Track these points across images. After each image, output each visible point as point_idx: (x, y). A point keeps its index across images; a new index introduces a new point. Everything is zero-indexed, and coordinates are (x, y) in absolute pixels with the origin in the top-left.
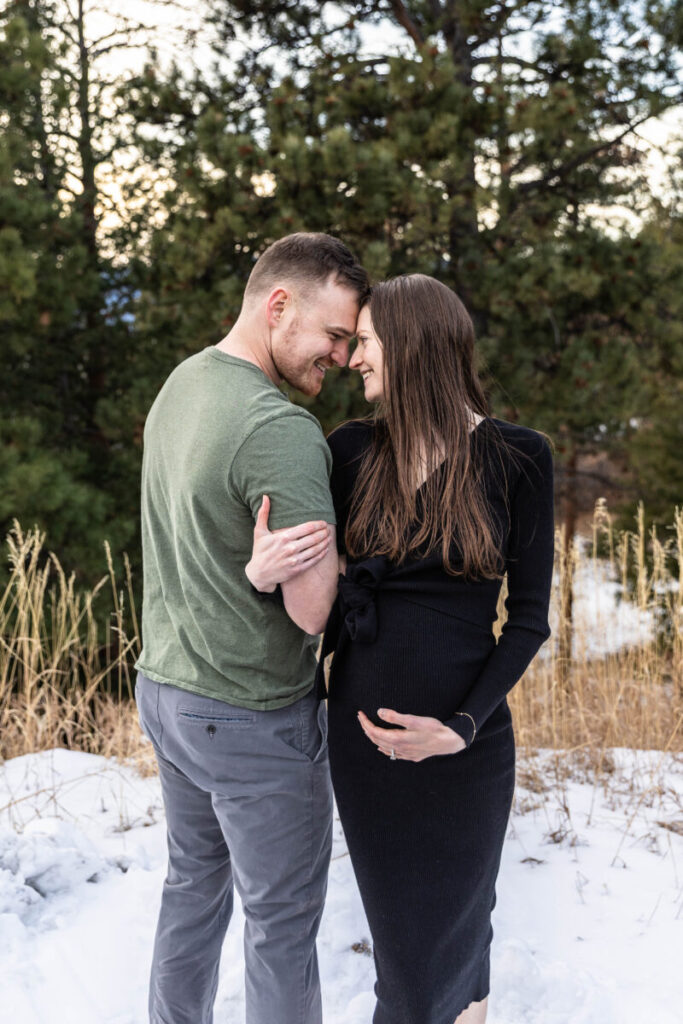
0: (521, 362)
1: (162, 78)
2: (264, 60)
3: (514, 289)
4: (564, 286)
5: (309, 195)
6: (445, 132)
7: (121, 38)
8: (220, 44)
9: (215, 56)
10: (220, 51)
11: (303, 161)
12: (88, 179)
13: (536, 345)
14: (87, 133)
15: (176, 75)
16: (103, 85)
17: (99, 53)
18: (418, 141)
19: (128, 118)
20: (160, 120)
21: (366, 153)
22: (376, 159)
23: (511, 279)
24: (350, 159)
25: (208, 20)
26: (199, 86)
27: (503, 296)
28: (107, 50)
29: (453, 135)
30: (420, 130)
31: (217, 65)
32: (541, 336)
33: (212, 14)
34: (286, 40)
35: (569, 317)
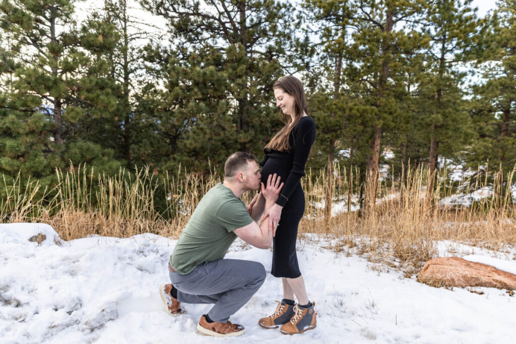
0: (260, 139)
1: (154, 48)
2: (185, 45)
3: (260, 117)
4: (274, 117)
5: (201, 85)
6: (242, 70)
7: (138, 36)
8: (171, 39)
9: (170, 43)
10: (171, 42)
11: (201, 75)
12: (126, 78)
13: (264, 134)
14: (126, 63)
15: (158, 47)
16: (133, 49)
17: (132, 39)
18: (234, 72)
19: (142, 60)
20: (152, 61)
21: (220, 74)
22: (222, 76)
23: (259, 114)
24: (215, 75)
25: (168, 32)
26: (165, 52)
27: (257, 119)
28: (134, 39)
29: (244, 71)
30: (235, 69)
31: (170, 46)
32: (265, 132)
33: (170, 30)
34: (191, 40)
35: (273, 127)
